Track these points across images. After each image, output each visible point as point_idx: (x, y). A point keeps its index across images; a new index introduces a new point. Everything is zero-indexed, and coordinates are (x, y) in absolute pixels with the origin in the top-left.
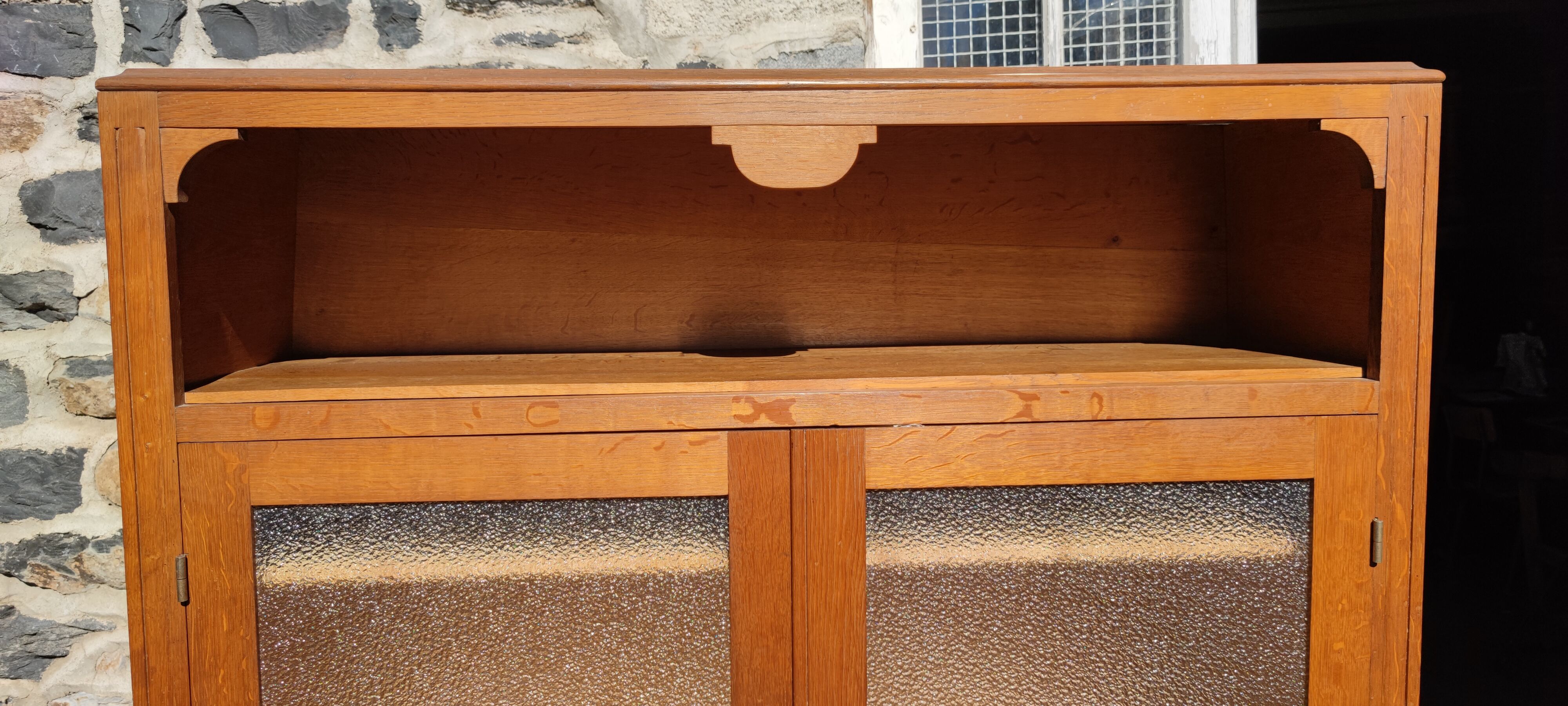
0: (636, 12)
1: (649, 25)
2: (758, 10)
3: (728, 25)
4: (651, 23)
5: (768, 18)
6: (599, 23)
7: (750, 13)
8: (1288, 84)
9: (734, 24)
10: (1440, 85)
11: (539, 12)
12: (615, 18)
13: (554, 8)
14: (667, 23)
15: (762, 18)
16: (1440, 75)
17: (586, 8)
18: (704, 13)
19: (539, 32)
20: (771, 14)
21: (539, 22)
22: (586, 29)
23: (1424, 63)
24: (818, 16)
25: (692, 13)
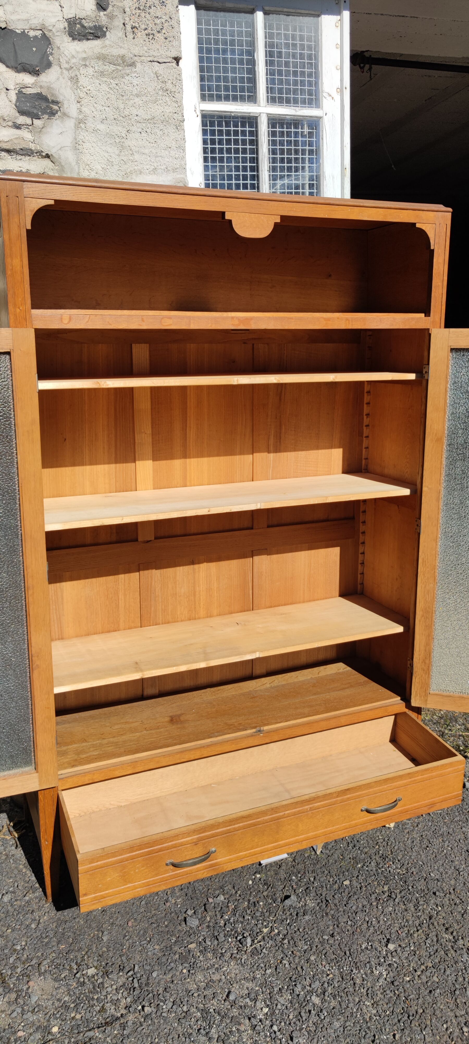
0: (74, 164)
1: (80, 171)
2: (136, 168)
3: (121, 175)
4: (81, 170)
5: (141, 173)
6: (52, 168)
7: (132, 169)
8: (407, 210)
9: (124, 174)
10: (451, 213)
11: (21, 159)
12: (62, 166)
13: (29, 157)
14: (90, 171)
15: (138, 172)
16: (450, 210)
17: (45, 159)
18: (109, 167)
19: (21, 170)
20: (142, 170)
21: (20, 165)
22: (45, 170)
23: (446, 206)
24: (165, 173)
25: (103, 166)
